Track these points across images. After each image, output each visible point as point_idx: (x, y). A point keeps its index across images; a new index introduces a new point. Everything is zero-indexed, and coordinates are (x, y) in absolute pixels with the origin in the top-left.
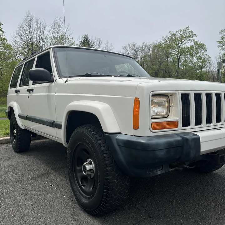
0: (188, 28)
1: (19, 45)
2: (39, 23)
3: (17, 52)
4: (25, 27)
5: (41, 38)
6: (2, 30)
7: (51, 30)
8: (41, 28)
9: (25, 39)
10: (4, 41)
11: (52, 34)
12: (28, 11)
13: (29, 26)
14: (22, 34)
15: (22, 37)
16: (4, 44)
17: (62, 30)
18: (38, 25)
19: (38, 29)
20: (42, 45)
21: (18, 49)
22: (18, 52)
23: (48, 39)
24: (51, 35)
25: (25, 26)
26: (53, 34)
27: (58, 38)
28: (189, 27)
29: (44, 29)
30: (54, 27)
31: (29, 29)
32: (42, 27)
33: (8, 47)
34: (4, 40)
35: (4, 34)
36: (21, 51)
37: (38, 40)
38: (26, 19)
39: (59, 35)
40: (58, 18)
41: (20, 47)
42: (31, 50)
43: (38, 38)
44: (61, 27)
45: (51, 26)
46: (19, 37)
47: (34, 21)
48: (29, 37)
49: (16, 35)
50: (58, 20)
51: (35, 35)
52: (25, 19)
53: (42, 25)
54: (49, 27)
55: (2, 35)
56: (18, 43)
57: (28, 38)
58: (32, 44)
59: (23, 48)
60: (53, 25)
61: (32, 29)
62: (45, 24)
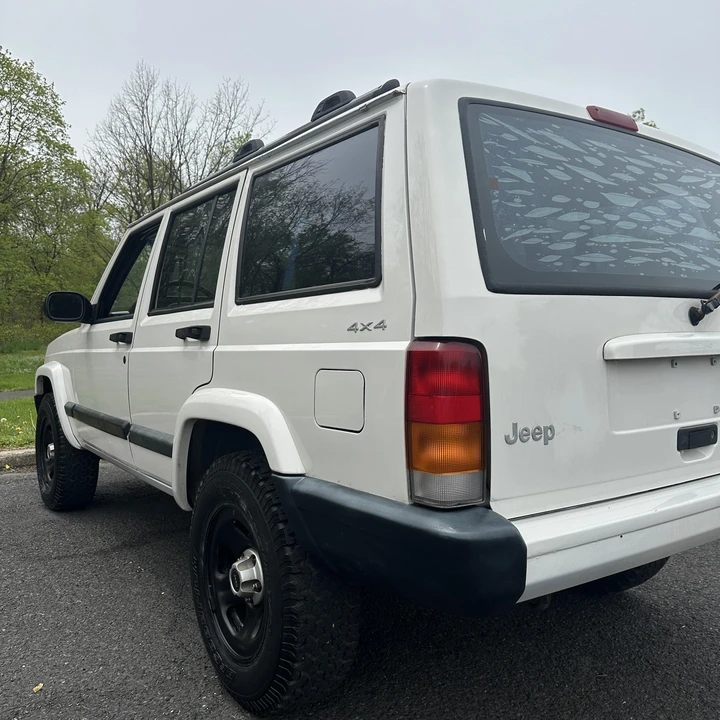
0: (639, 112)
1: (111, 163)
2: (173, 96)
3: (104, 185)
4: (132, 109)
5: (178, 141)
6: (63, 119)
7: (209, 118)
8: (179, 114)
9: (131, 144)
10: (65, 152)
11: (209, 131)
12: (140, 62)
13: (143, 107)
14: (122, 129)
15: (122, 141)
16: (67, 162)
17: (241, 118)
18: (170, 103)
19: (169, 116)
20: (181, 164)
21: (108, 175)
22: (108, 185)
23: (200, 147)
24: (208, 134)
25: (130, 105)
26: (215, 131)
27: (228, 144)
28: (643, 111)
29: (188, 117)
30: (218, 111)
31: (143, 116)
32: (181, 110)
33: (77, 170)
34: (66, 148)
35: (68, 131)
36: (115, 181)
37: (168, 150)
38: (135, 84)
39: (231, 133)
40: (231, 83)
41: (115, 169)
42: (147, 180)
43: (169, 143)
44: (240, 109)
45: (210, 105)
46: (111, 139)
47: (157, 90)
48: (142, 138)
49: (103, 134)
50: (231, 90)
51: (159, 134)
52: (132, 84)
53: (181, 102)
54: (203, 108)
55: (61, 134)
56: (109, 156)
57: (138, 141)
58: (150, 161)
59: (123, 173)
60: (215, 102)
61: (150, 116)
62: (189, 100)
